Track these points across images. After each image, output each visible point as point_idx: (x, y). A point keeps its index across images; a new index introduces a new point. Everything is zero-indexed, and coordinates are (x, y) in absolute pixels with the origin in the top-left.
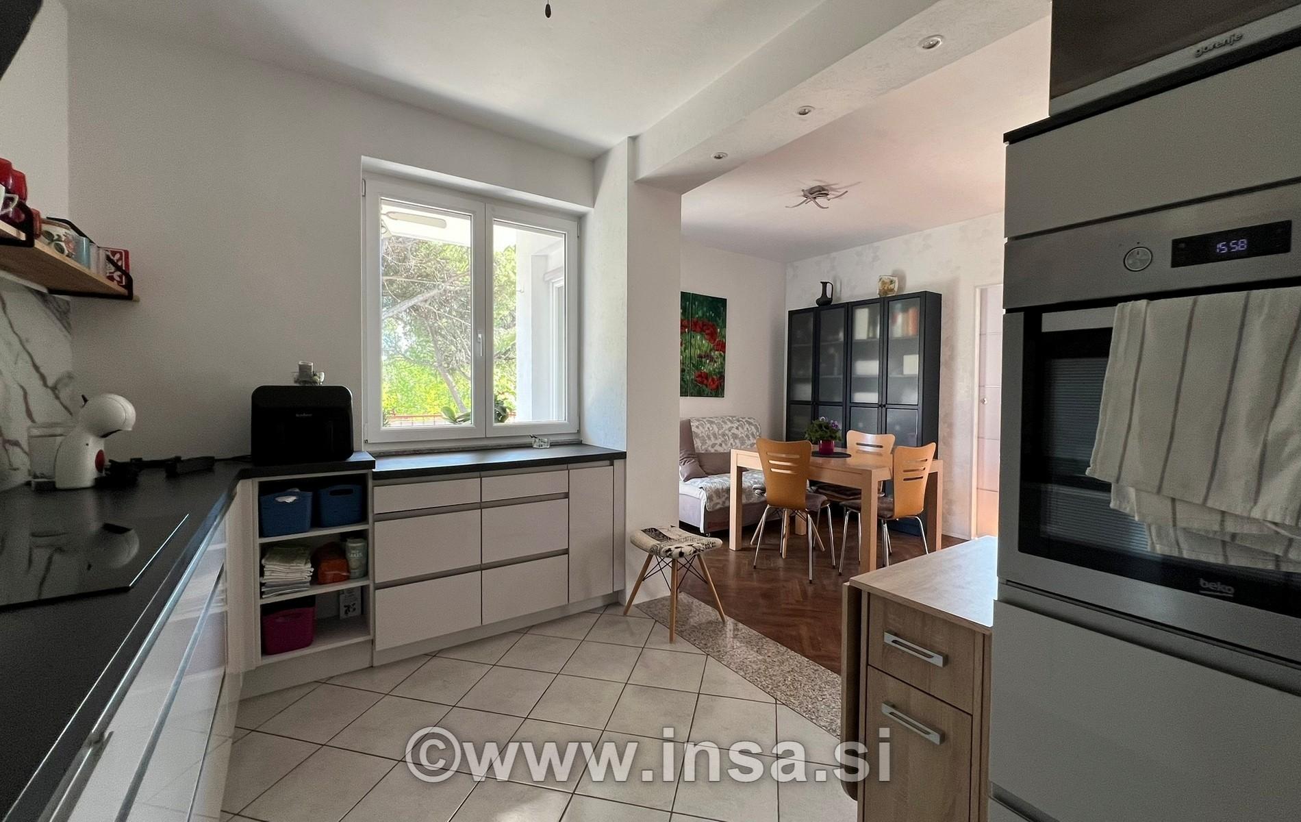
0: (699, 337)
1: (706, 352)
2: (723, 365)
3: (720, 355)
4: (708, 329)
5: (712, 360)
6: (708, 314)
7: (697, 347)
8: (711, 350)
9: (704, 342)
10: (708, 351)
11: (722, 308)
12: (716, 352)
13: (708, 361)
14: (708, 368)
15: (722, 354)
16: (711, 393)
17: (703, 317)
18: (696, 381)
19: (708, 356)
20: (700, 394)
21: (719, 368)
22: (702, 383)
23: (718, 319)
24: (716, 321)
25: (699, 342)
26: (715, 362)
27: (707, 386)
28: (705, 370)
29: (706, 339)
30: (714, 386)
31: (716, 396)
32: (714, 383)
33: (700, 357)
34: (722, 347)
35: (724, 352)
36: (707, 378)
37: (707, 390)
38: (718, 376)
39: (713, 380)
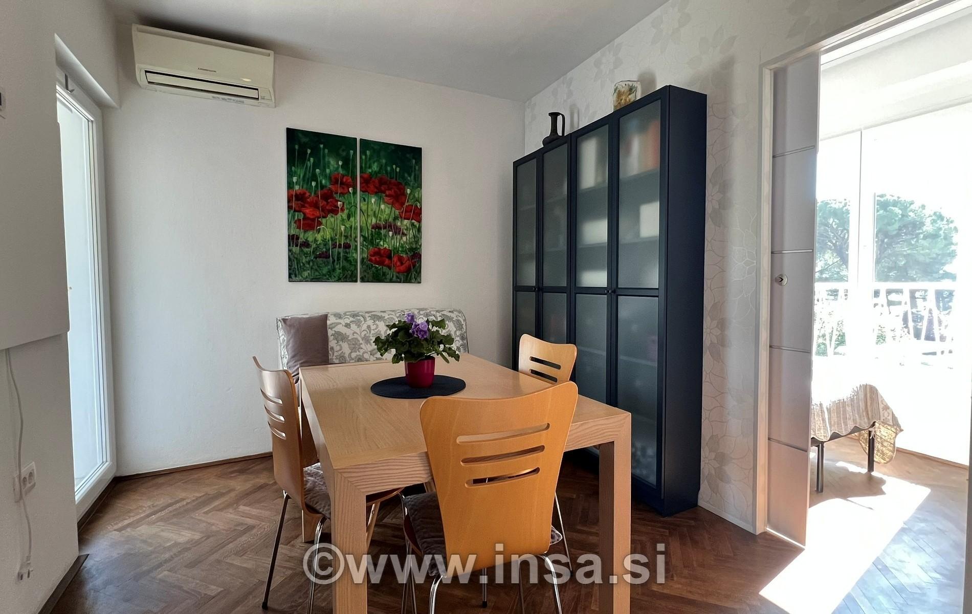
0: (373, 200)
1: (386, 221)
2: (417, 239)
3: (413, 225)
4: (390, 189)
5: (397, 231)
6: (389, 169)
7: (370, 213)
8: (395, 219)
9: (383, 206)
10: (391, 220)
11: (414, 161)
12: (406, 222)
13: (391, 233)
14: (390, 242)
15: (416, 223)
16: (397, 277)
17: (379, 172)
18: (370, 260)
19: (389, 226)
20: (378, 278)
21: (411, 243)
22: (381, 263)
23: (406, 175)
24: (403, 178)
25: (374, 207)
26: (404, 234)
27: (390, 268)
28: (384, 245)
29: (384, 202)
30: (402, 268)
31: (407, 280)
32: (402, 264)
33: (377, 227)
34: (415, 213)
35: (420, 221)
36: (390, 257)
37: (390, 273)
38: (410, 254)
39: (400, 259)
